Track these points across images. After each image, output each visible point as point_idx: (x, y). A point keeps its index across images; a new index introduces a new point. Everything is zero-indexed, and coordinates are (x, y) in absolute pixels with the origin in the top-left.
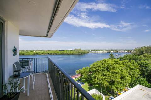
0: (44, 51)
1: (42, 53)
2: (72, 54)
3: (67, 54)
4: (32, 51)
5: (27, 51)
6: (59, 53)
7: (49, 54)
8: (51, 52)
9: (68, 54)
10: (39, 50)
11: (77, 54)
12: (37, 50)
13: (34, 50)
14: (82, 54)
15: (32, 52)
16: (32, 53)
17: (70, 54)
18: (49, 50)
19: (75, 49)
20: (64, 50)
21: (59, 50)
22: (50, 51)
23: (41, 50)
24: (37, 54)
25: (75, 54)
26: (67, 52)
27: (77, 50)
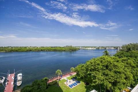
0: (37, 47)
1: (35, 50)
2: (64, 51)
3: (60, 50)
5: (20, 47)
6: (52, 50)
7: (42, 50)
8: (43, 49)
9: (60, 51)
10: (32, 47)
11: (69, 51)
12: (31, 47)
14: (73, 50)
16: (25, 50)
17: (62, 51)
18: (42, 47)
19: (67, 46)
20: (56, 47)
21: (52, 47)
22: (43, 47)
24: (30, 50)
25: (67, 50)
26: (59, 49)
27: (69, 47)
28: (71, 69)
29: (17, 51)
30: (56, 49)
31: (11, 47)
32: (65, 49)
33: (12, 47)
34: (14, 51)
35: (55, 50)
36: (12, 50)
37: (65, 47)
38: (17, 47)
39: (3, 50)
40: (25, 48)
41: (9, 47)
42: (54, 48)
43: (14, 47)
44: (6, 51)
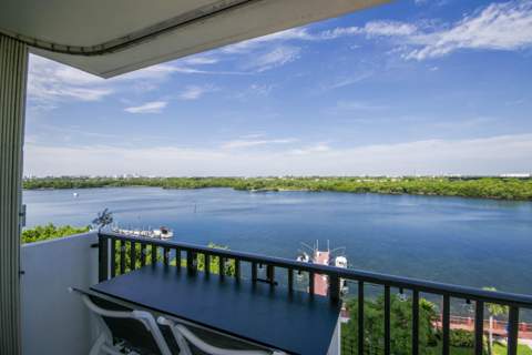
0: (389, 180)
1: (382, 188)
3: (498, 194)
4: (352, 180)
5: (340, 178)
6: (450, 189)
7: (405, 190)
9: (504, 198)
10: (372, 178)
12: (367, 178)
13: (359, 178)
15: (352, 184)
16: (353, 186)
17: (517, 198)
18: (405, 178)
20: (475, 178)
21: (452, 179)
22: (410, 179)
23: (379, 178)
24: (365, 190)
26: (496, 188)
29: (331, 189)
30: (475, 189)
33: (322, 178)
34: (325, 189)
35: (470, 192)
36: (321, 187)
38: (332, 178)
39: (302, 186)
41: (314, 178)
42: (463, 185)
43: (326, 178)
44: (309, 187)
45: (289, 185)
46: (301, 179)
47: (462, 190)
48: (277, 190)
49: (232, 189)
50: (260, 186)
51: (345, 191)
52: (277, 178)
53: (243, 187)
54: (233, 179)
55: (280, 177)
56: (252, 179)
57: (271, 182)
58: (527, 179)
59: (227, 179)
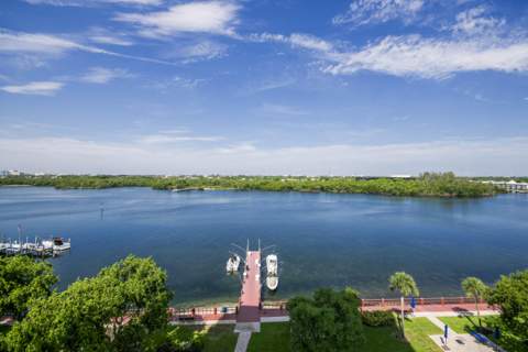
0: (309, 179)
1: (304, 187)
2: (413, 195)
3: (390, 191)
5: (265, 178)
6: (357, 188)
7: (322, 189)
8: (328, 184)
9: (394, 195)
10: (295, 178)
11: (436, 196)
12: (290, 177)
13: (282, 177)
14: (460, 196)
15: (277, 183)
17: (402, 194)
18: (322, 178)
19: (427, 174)
21: (358, 179)
22: (327, 179)
23: (300, 178)
24: (288, 189)
25: (425, 192)
26: (388, 186)
27: (435, 177)
28: (465, 282)
29: (258, 188)
30: (374, 187)
31: (244, 177)
32: (416, 189)
33: (247, 178)
34: (252, 188)
35: (371, 190)
36: (248, 186)
37: (414, 179)
38: (258, 178)
39: (229, 185)
40: (277, 179)
41: (241, 177)
42: (366, 184)
43: (252, 177)
44: (235, 186)
45: (215, 184)
46: (228, 178)
47: (365, 188)
48: (202, 190)
49: (150, 189)
50: (184, 185)
51: (270, 190)
52: (201, 177)
53: (164, 186)
54: (150, 178)
55: (205, 176)
56: (174, 178)
57: (196, 181)
58: (408, 179)
59: (144, 177)
